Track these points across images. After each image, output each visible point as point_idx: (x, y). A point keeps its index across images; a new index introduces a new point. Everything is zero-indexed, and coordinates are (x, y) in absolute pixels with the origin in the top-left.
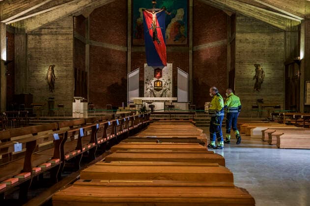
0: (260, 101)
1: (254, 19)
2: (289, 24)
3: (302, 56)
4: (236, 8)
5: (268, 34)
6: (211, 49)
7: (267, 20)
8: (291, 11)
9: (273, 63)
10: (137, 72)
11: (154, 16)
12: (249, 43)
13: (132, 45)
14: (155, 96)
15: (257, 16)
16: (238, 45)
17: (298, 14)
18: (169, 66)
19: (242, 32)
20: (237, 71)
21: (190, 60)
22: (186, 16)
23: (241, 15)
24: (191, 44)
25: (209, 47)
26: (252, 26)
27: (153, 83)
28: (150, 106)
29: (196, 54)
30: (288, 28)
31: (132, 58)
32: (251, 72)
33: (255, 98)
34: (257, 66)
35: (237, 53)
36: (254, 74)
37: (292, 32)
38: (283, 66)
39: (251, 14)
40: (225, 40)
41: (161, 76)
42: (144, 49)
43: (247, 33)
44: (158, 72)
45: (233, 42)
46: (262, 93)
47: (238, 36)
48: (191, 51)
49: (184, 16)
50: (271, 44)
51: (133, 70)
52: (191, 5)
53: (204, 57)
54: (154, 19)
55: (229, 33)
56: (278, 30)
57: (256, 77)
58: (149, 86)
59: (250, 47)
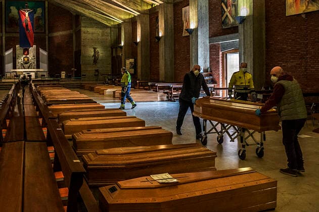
0: (97, 71)
1: (92, 19)
2: (112, 23)
3: (123, 44)
4: (82, 11)
5: (101, 28)
6: (61, 36)
7: (100, 20)
8: (116, 17)
9: (105, 48)
10: (11, 51)
11: (27, 14)
12: (89, 34)
13: (6, 32)
14: (24, 68)
15: (94, 17)
16: (83, 36)
17: (120, 18)
18: (35, 46)
19: (85, 27)
20: (83, 51)
21: (47, 43)
23: (84, 15)
24: (47, 32)
25: (60, 34)
26: (91, 23)
27: (22, 58)
28: (28, 76)
29: (51, 39)
30: (112, 25)
31: (6, 40)
32: (91, 52)
33: (94, 69)
34: (95, 49)
35: (82, 40)
36: (93, 53)
37: (114, 28)
38: (110, 49)
39: (91, 16)
40: (71, 31)
41: (28, 54)
43: (88, 27)
44: (26, 51)
45: (78, 33)
46: (99, 65)
47: (83, 29)
48: (47, 37)
49: (42, 13)
50: (102, 35)
51: (7, 50)
53: (57, 41)
54: (27, 16)
55: (74, 26)
56: (107, 27)
57: (94, 56)
58: (20, 61)
59: (90, 36)
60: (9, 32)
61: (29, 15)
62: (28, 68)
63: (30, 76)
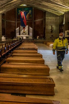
0: (52, 36)
1: (51, 13)
2: (61, 14)
3: (64, 24)
4: (46, 10)
5: (55, 17)
6: (39, 21)
7: (55, 13)
8: (61, 11)
9: (56, 26)
10: (18, 28)
11: (23, 13)
12: (49, 20)
13: (17, 21)
14: (23, 35)
16: (46, 20)
17: (63, 12)
18: (27, 26)
19: (48, 17)
20: (46, 27)
21: (33, 24)
22: (32, 12)
23: (47, 12)
24: (33, 20)
25: (38, 20)
26: (50, 15)
27: (23, 31)
28: (22, 38)
29: (35, 23)
30: (60, 15)
31: (17, 24)
32: (50, 28)
33: (51, 35)
34: (52, 26)
35: (46, 23)
36: (51, 28)
37: (61, 16)
38: (59, 26)
39: (50, 11)
40: (43, 19)
41: (25, 29)
42: (20, 22)
43: (49, 17)
44: (24, 28)
45: (45, 19)
46: (53, 33)
47: (46, 18)
48: (33, 22)
49: (31, 12)
50: (55, 20)
51: (17, 27)
52: (33, 9)
53: (37, 23)
54: (23, 14)
55: (44, 17)
56: (57, 16)
57: (51, 29)
58: (22, 32)
59: (50, 21)
60: (18, 21)
61: (24, 13)
62: (25, 35)
63: (23, 38)
